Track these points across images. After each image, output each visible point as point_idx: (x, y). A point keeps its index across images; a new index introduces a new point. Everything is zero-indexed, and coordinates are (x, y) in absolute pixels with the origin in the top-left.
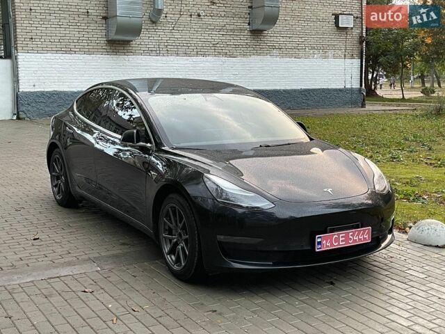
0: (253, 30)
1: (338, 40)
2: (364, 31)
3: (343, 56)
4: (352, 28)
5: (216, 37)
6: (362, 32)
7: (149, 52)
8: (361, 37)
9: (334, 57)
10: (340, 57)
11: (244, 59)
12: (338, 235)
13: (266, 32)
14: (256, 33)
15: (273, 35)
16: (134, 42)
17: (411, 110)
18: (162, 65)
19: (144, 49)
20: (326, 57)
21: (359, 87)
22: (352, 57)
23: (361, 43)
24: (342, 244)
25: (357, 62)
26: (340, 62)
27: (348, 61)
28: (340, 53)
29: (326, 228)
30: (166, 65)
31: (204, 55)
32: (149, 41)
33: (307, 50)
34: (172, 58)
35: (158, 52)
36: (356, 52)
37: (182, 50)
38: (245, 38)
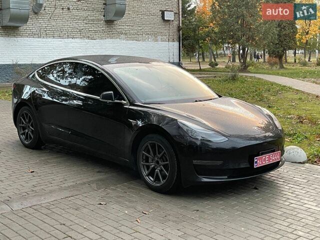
0: (107, 21)
1: (164, 29)
2: (181, 23)
3: (167, 40)
4: (173, 21)
5: (82, 25)
6: (179, 24)
7: (33, 35)
8: (179, 27)
9: (162, 41)
10: (165, 41)
11: (102, 41)
12: (265, 157)
13: (116, 22)
14: (109, 22)
15: (121, 24)
16: (21, 28)
17: (213, 77)
18: (43, 45)
19: (29, 33)
20: (157, 41)
21: (178, 61)
22: (173, 41)
23: (179, 31)
24: (267, 163)
25: (176, 44)
26: (165, 44)
27: (171, 43)
28: (165, 38)
29: (259, 153)
30: (46, 45)
31: (73, 38)
32: (33, 27)
33: (144, 35)
34: (50, 40)
35: (40, 35)
36: (176, 37)
37: (57, 34)
38: (102, 26)
